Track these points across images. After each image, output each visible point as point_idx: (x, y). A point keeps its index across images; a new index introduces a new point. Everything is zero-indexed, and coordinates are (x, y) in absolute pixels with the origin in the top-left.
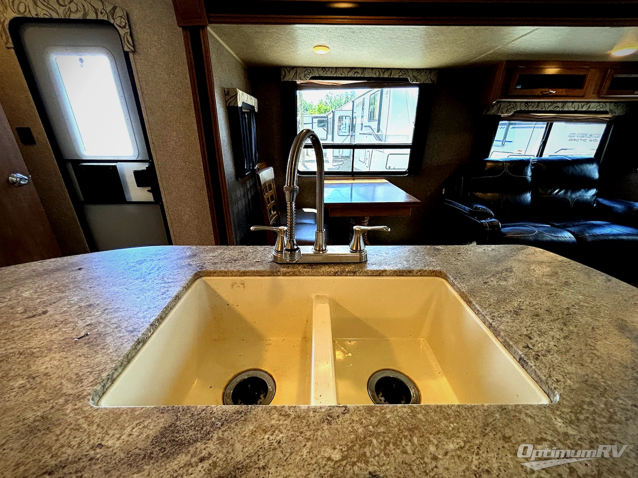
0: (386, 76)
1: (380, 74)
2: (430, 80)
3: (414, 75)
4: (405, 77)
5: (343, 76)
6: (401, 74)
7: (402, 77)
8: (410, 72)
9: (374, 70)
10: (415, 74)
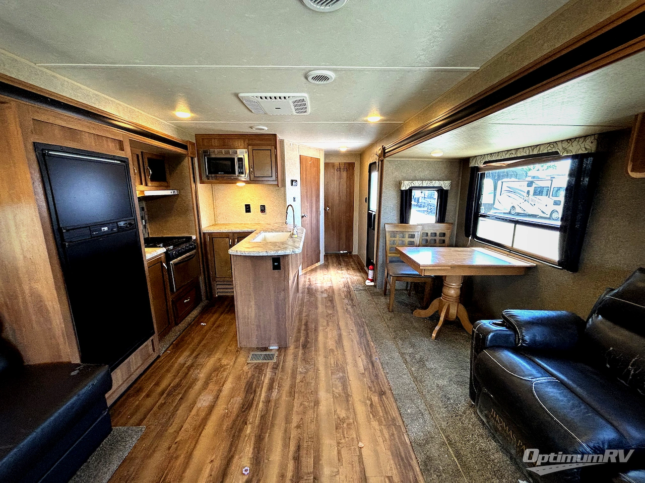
0: (535, 152)
1: (529, 152)
2: (584, 149)
3: (564, 147)
4: (554, 150)
5: (502, 158)
6: (549, 148)
7: (550, 151)
8: (559, 144)
9: (525, 149)
10: (565, 145)
